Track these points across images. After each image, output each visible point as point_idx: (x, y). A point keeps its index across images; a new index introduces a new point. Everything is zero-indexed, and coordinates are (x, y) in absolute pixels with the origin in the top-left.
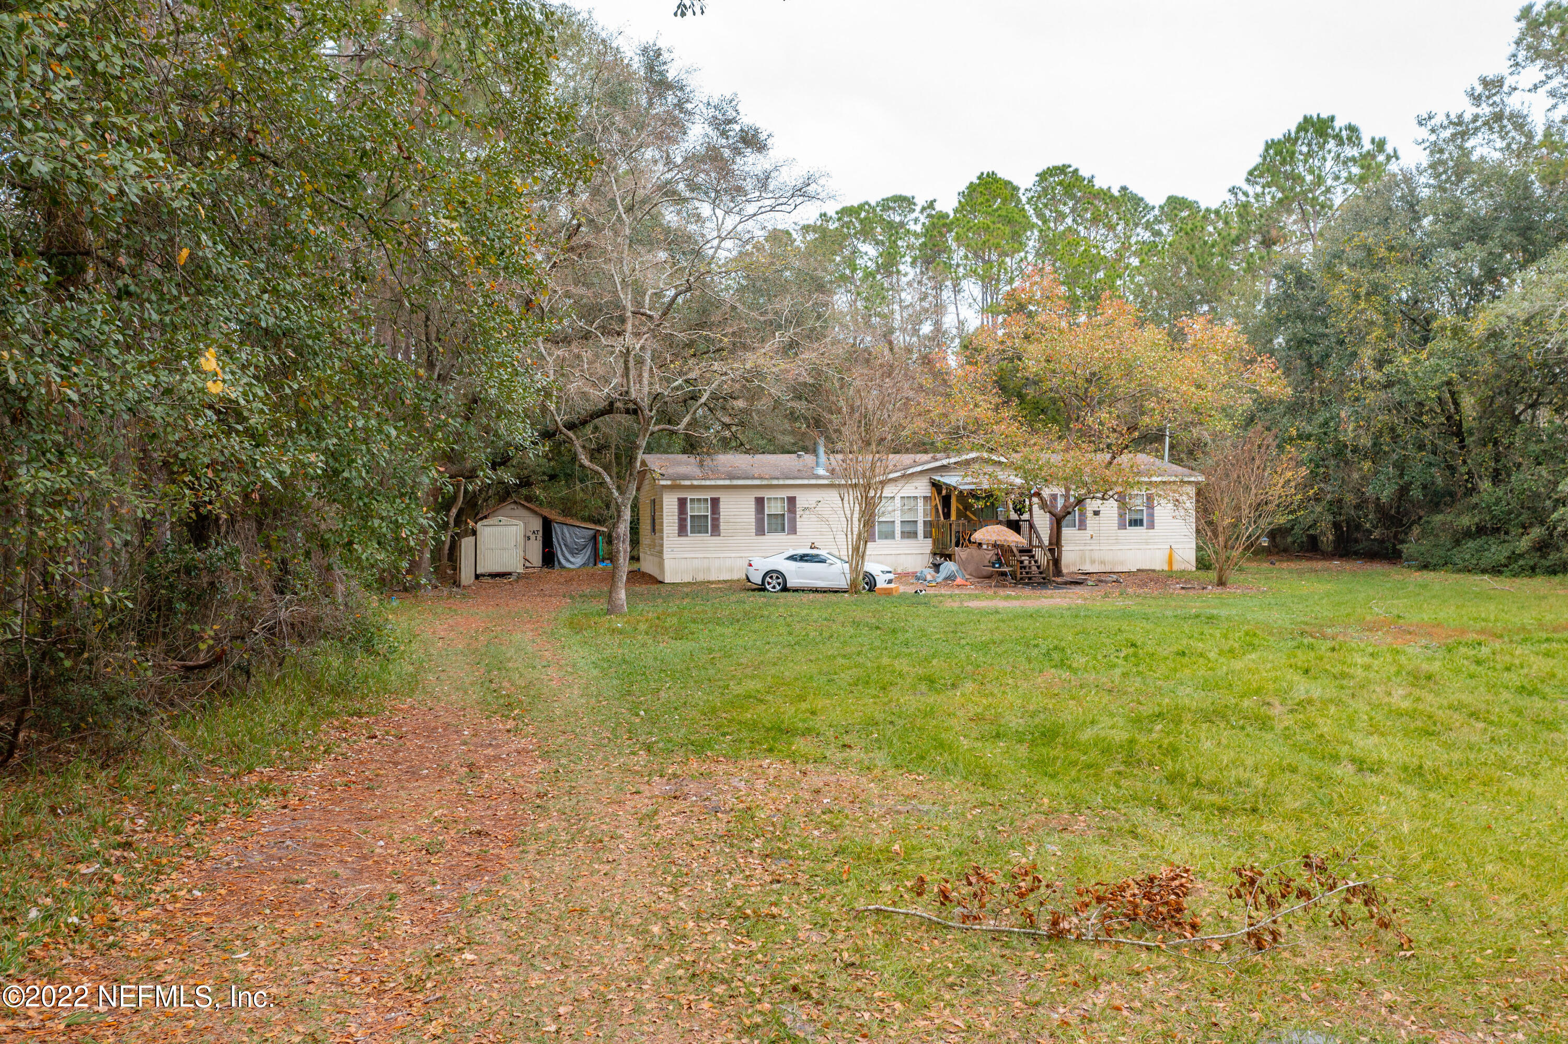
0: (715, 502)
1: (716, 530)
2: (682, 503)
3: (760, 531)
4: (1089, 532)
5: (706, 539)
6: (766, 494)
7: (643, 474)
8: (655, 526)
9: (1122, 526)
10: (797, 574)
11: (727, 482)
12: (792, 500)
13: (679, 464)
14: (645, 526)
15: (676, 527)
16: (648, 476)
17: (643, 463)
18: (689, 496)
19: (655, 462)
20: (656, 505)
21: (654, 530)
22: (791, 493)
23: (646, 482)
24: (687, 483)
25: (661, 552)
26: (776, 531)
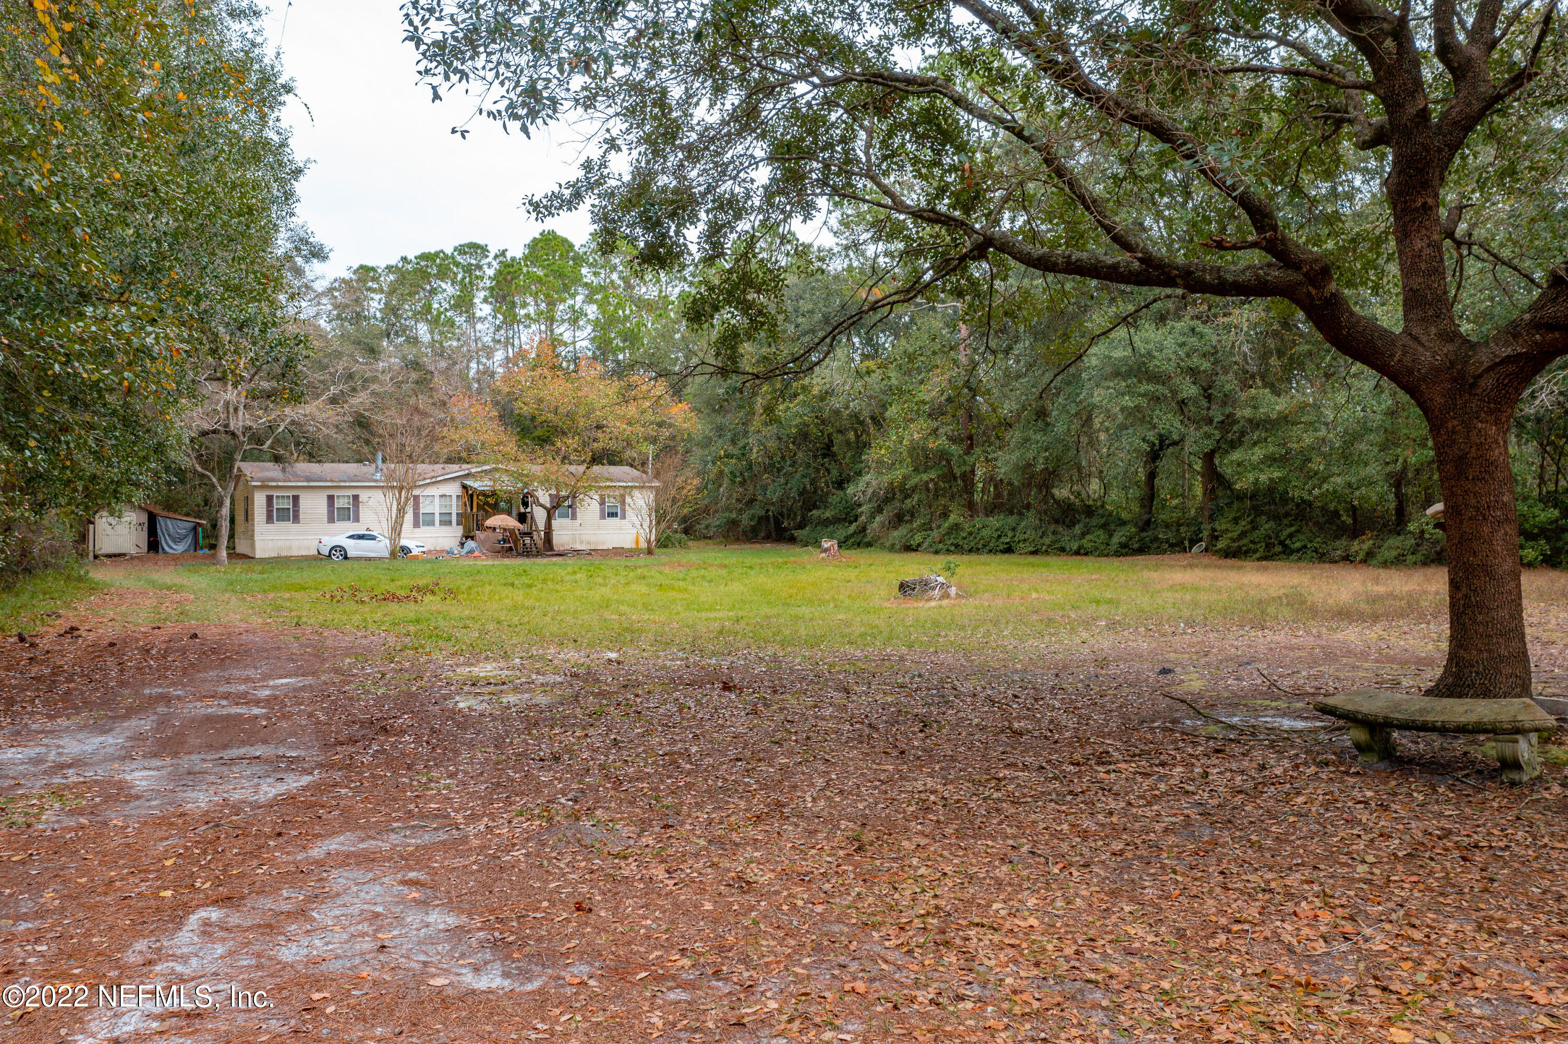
0: (296, 499)
1: (296, 519)
2: (270, 499)
3: (331, 520)
4: (578, 521)
5: (288, 525)
6: (336, 493)
7: (238, 477)
8: (248, 516)
9: (602, 517)
10: (354, 548)
11: (305, 484)
12: (356, 498)
13: (268, 470)
14: (240, 518)
15: (264, 517)
16: (242, 478)
17: (239, 469)
18: (275, 494)
19: (249, 469)
20: (248, 502)
21: (247, 520)
22: (355, 492)
23: (241, 483)
24: (274, 484)
25: (253, 536)
26: (343, 520)
